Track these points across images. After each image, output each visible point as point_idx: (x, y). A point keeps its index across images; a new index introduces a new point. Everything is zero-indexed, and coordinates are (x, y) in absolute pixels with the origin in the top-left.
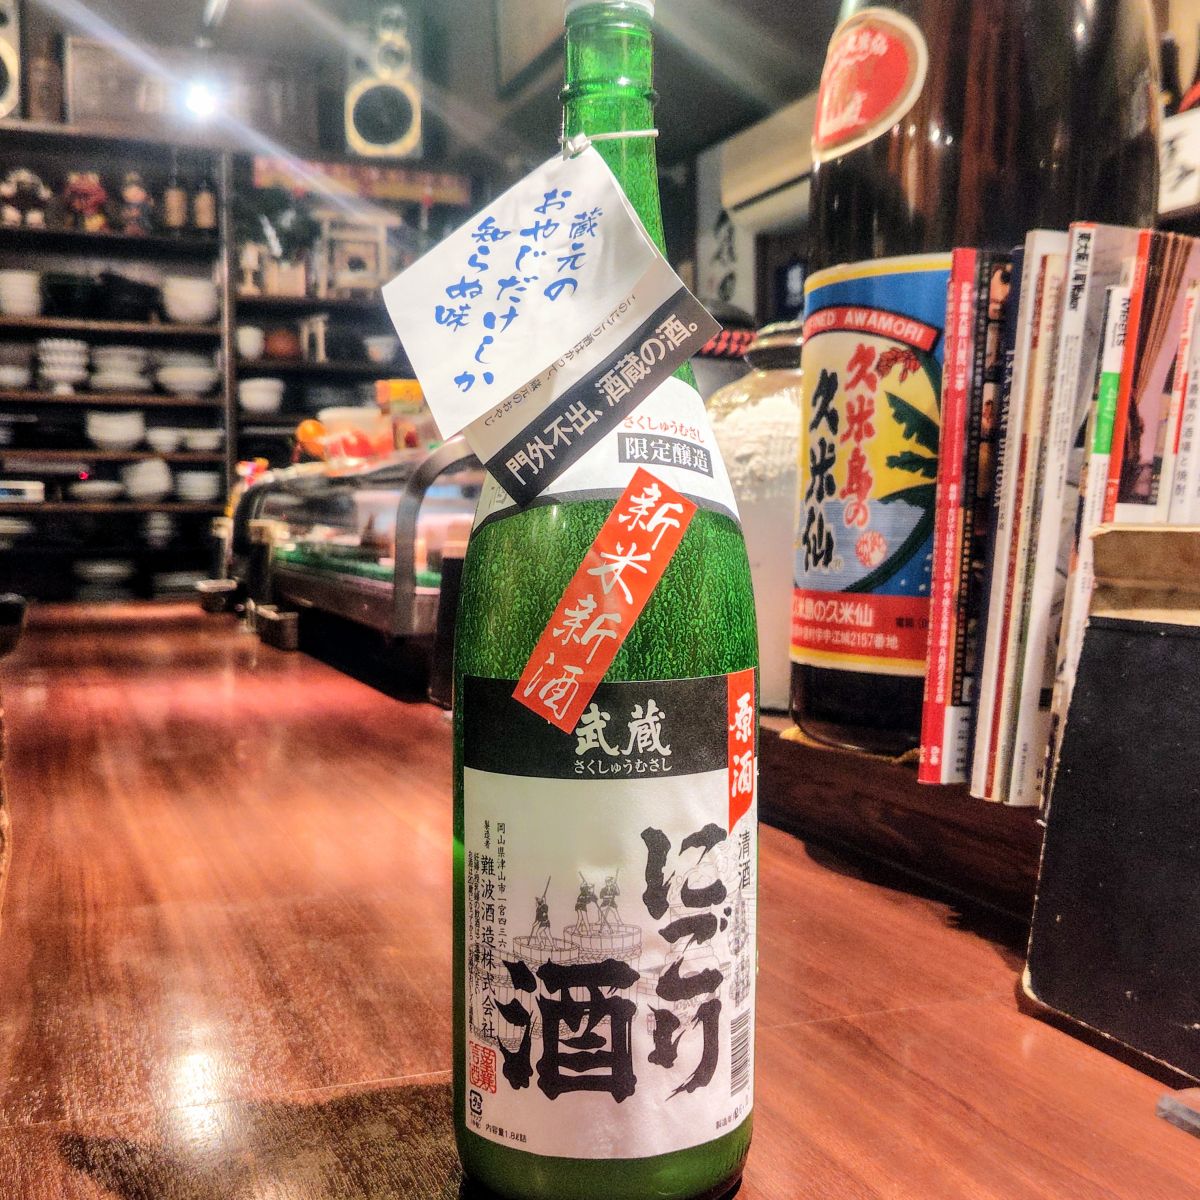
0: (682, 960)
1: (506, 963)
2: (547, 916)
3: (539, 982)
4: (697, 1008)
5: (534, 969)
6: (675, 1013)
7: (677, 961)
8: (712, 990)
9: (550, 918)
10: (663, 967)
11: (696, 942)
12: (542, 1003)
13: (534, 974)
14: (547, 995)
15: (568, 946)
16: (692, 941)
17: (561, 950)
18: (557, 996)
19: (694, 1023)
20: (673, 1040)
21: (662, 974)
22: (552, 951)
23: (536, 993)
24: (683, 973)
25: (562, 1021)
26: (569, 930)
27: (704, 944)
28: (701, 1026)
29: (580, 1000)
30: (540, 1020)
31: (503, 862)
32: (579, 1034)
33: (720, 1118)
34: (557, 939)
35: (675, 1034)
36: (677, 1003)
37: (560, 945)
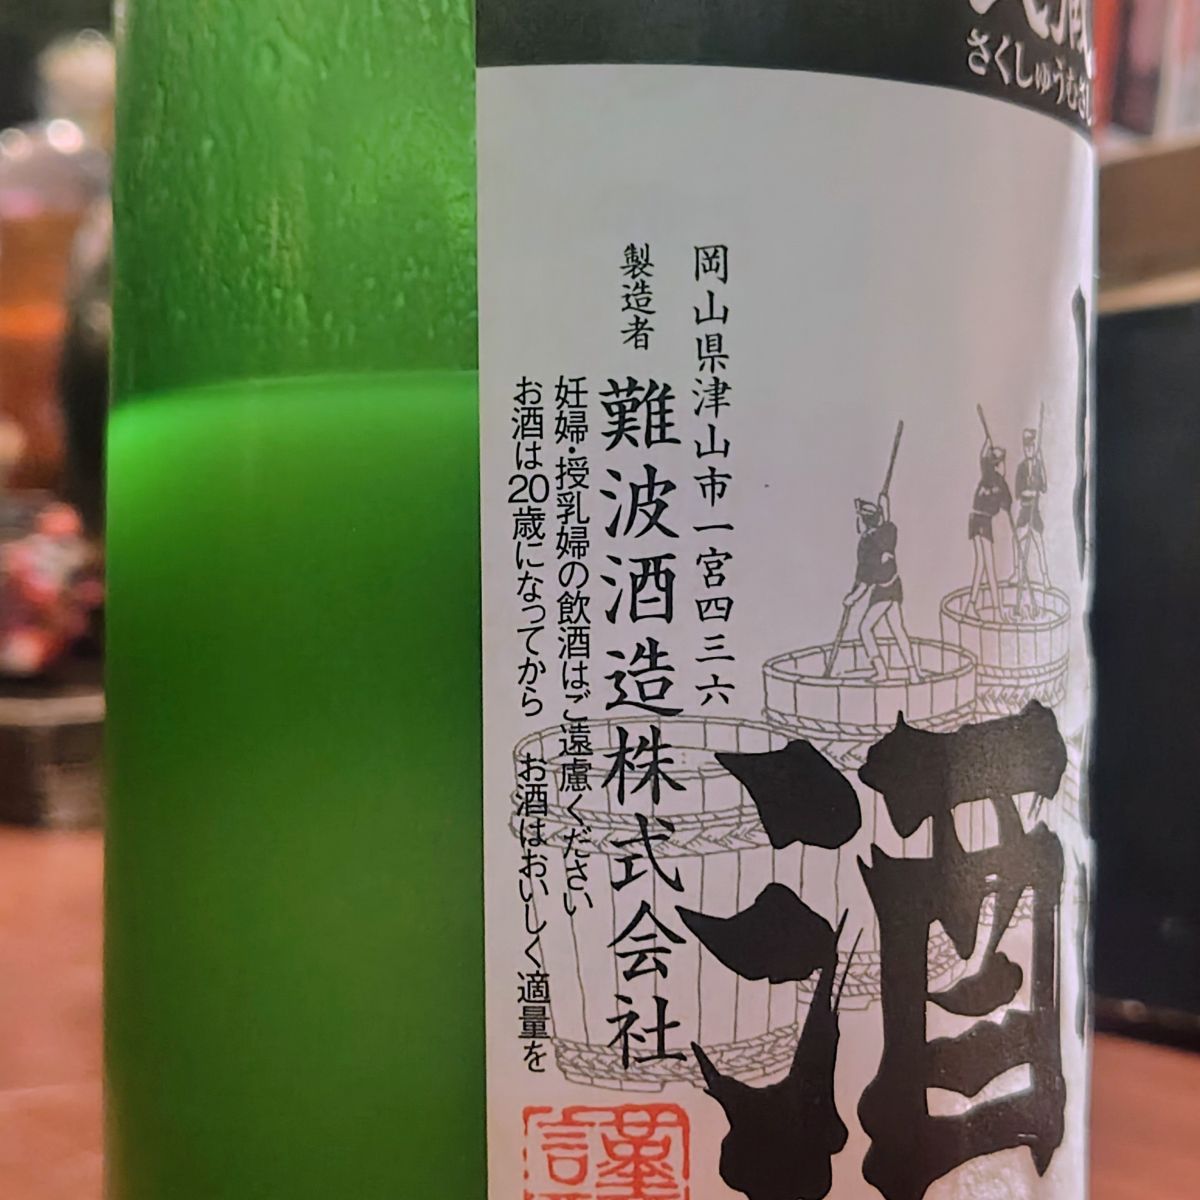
1: (731, 762)
2: (892, 562)
3: (872, 803)
5: (847, 757)
9: (902, 572)
12: (881, 874)
13: (853, 778)
14: (895, 847)
15: (952, 662)
17: (934, 678)
18: (920, 845)
22: (908, 683)
23: (858, 847)
25: (936, 928)
26: (954, 606)
29: (977, 847)
30: (872, 941)
31: (719, 388)
32: (974, 966)
34: (921, 642)
37: (931, 660)
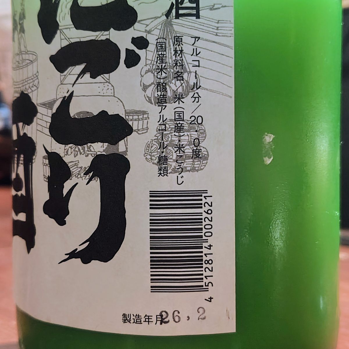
0: (71, 95)
4: (90, 158)
6: (66, 159)
7: (67, 95)
8: (114, 142)
10: (55, 101)
11: (87, 75)
16: (83, 72)
19: (88, 177)
20: (65, 192)
21: (54, 111)
24: (74, 110)
27: (99, 79)
28: (96, 183)
33: (132, 311)
35: (67, 186)
36: (68, 147)
